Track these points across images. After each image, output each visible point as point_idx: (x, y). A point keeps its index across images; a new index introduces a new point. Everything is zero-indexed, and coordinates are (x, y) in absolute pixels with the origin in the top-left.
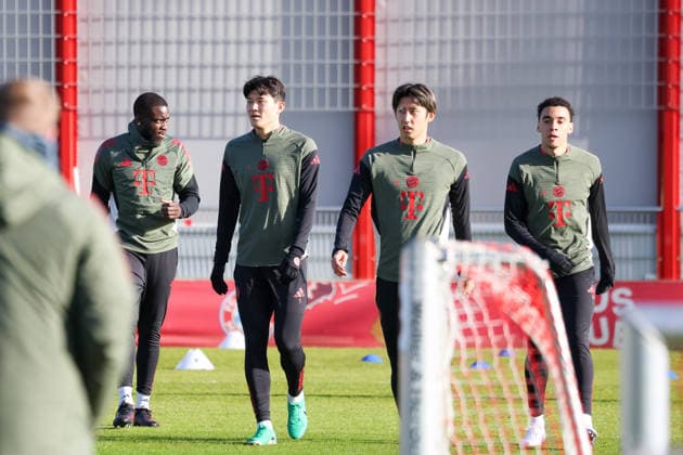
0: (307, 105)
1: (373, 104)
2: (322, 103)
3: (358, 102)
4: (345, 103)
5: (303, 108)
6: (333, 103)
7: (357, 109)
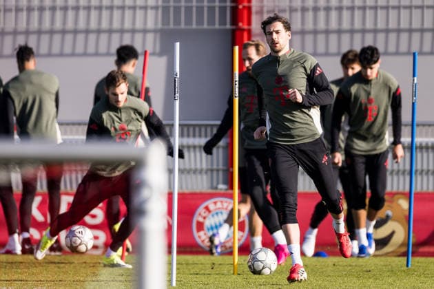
0: (186, 24)
1: (249, 23)
2: (200, 22)
3: (235, 20)
4: (223, 22)
5: (183, 26)
6: (211, 22)
7: (234, 27)
